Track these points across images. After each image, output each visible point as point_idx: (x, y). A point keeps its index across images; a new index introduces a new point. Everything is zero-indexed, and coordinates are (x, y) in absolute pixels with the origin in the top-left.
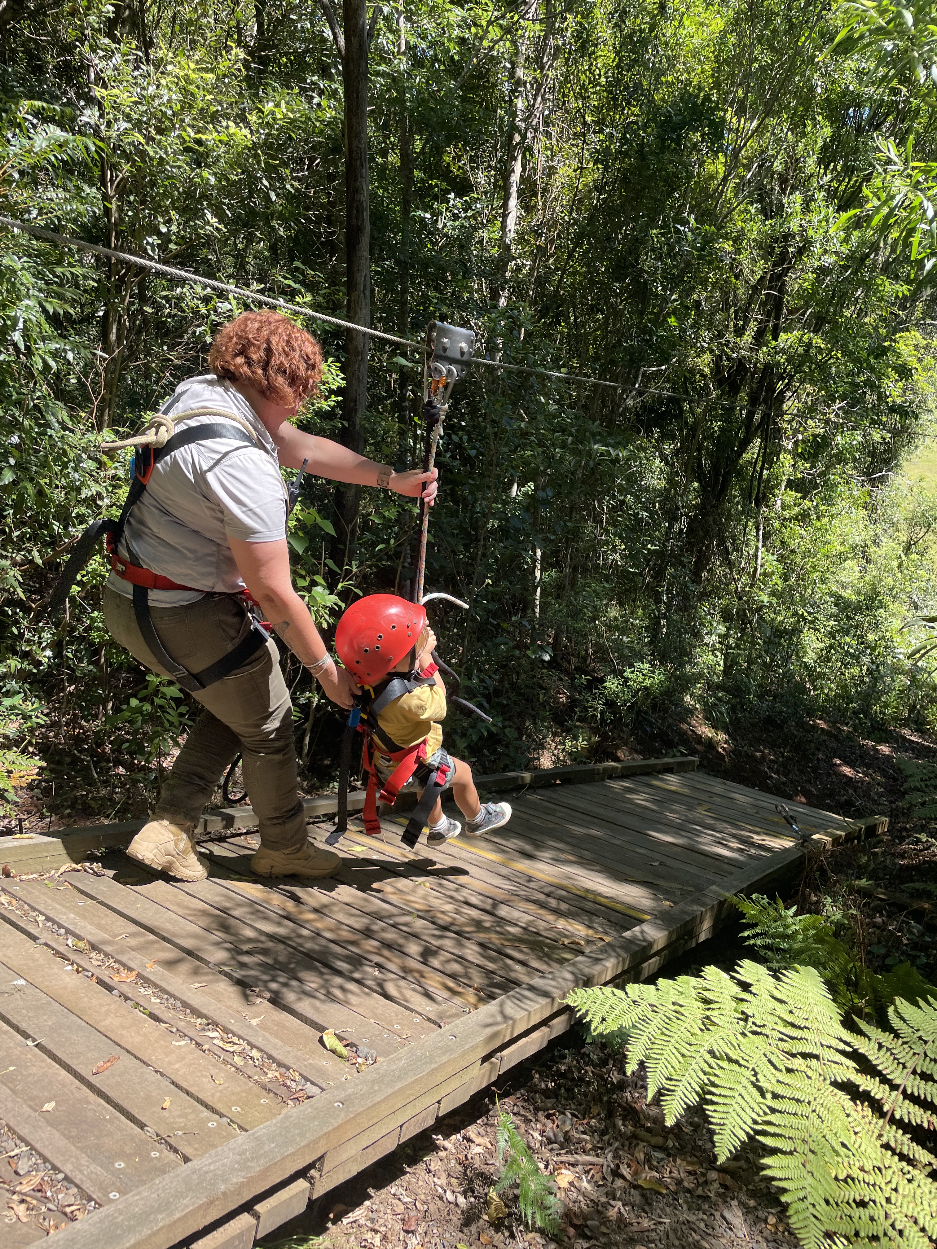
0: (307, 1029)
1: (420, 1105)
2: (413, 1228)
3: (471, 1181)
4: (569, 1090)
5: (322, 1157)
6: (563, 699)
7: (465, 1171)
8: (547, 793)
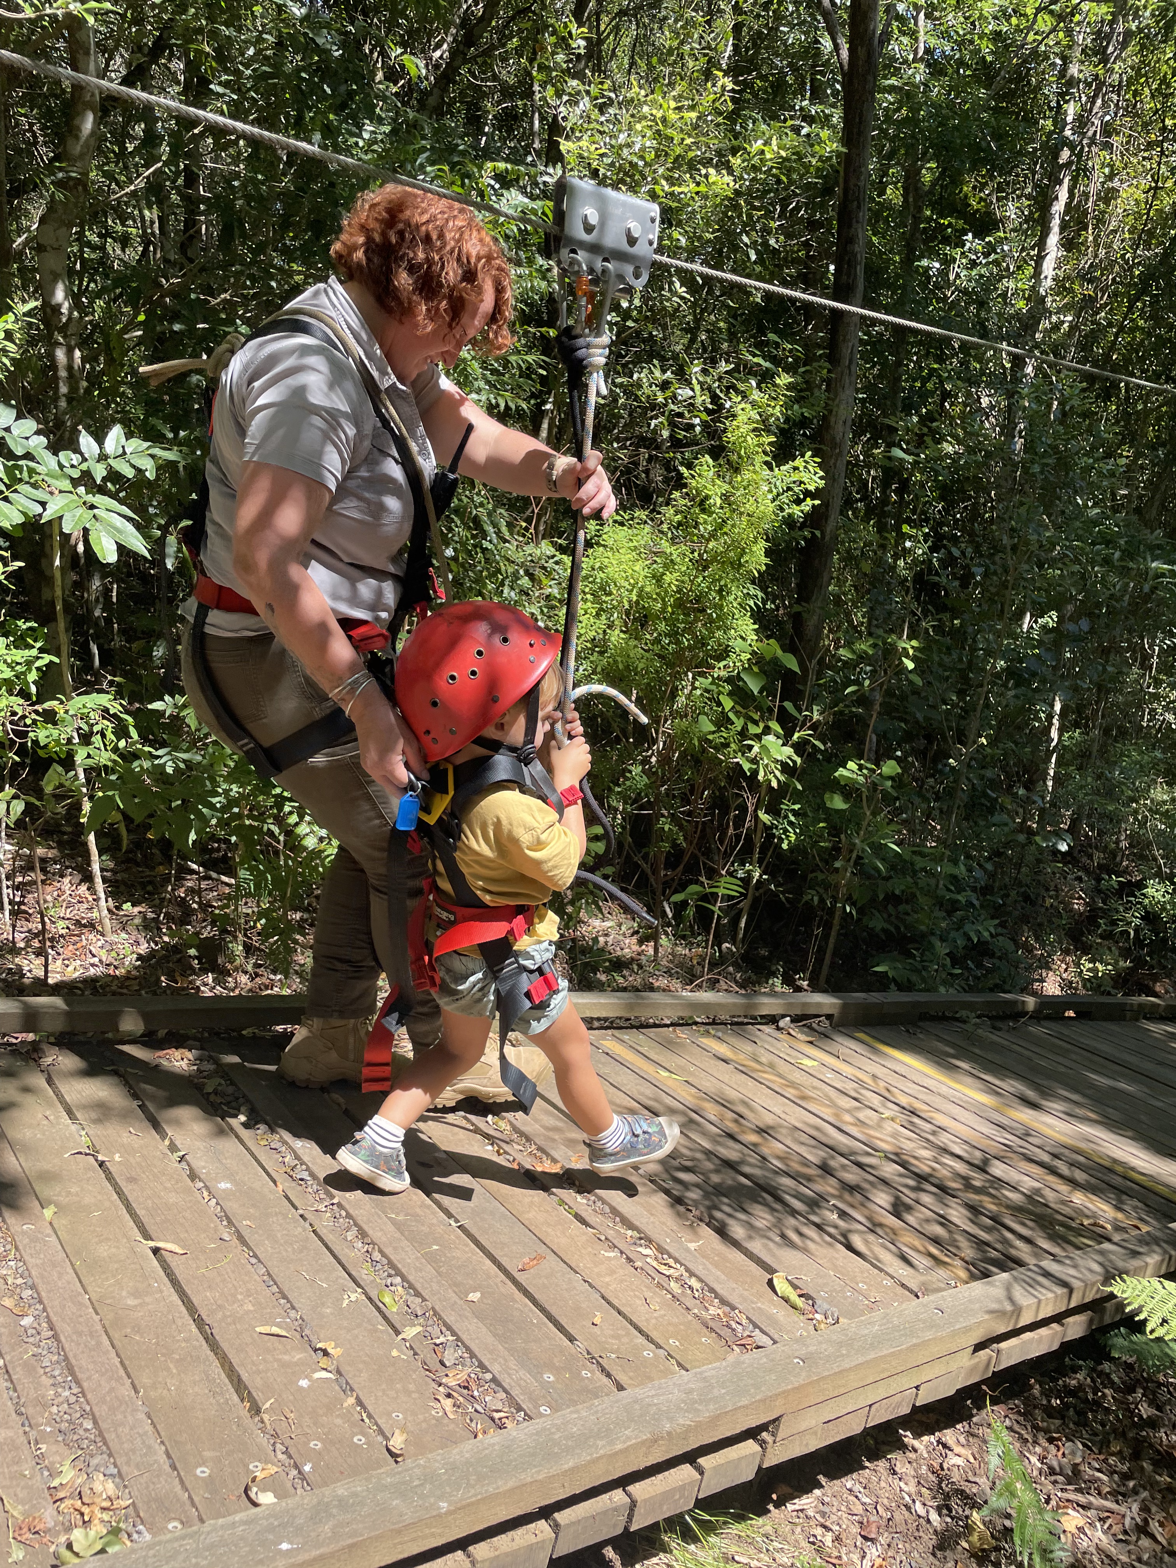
0: (753, 1266)
1: (894, 1386)
2: (873, 1536)
3: (947, 1497)
4: (1081, 1413)
5: (777, 1419)
6: (1078, 906)
7: (940, 1483)
8: (1056, 1026)
